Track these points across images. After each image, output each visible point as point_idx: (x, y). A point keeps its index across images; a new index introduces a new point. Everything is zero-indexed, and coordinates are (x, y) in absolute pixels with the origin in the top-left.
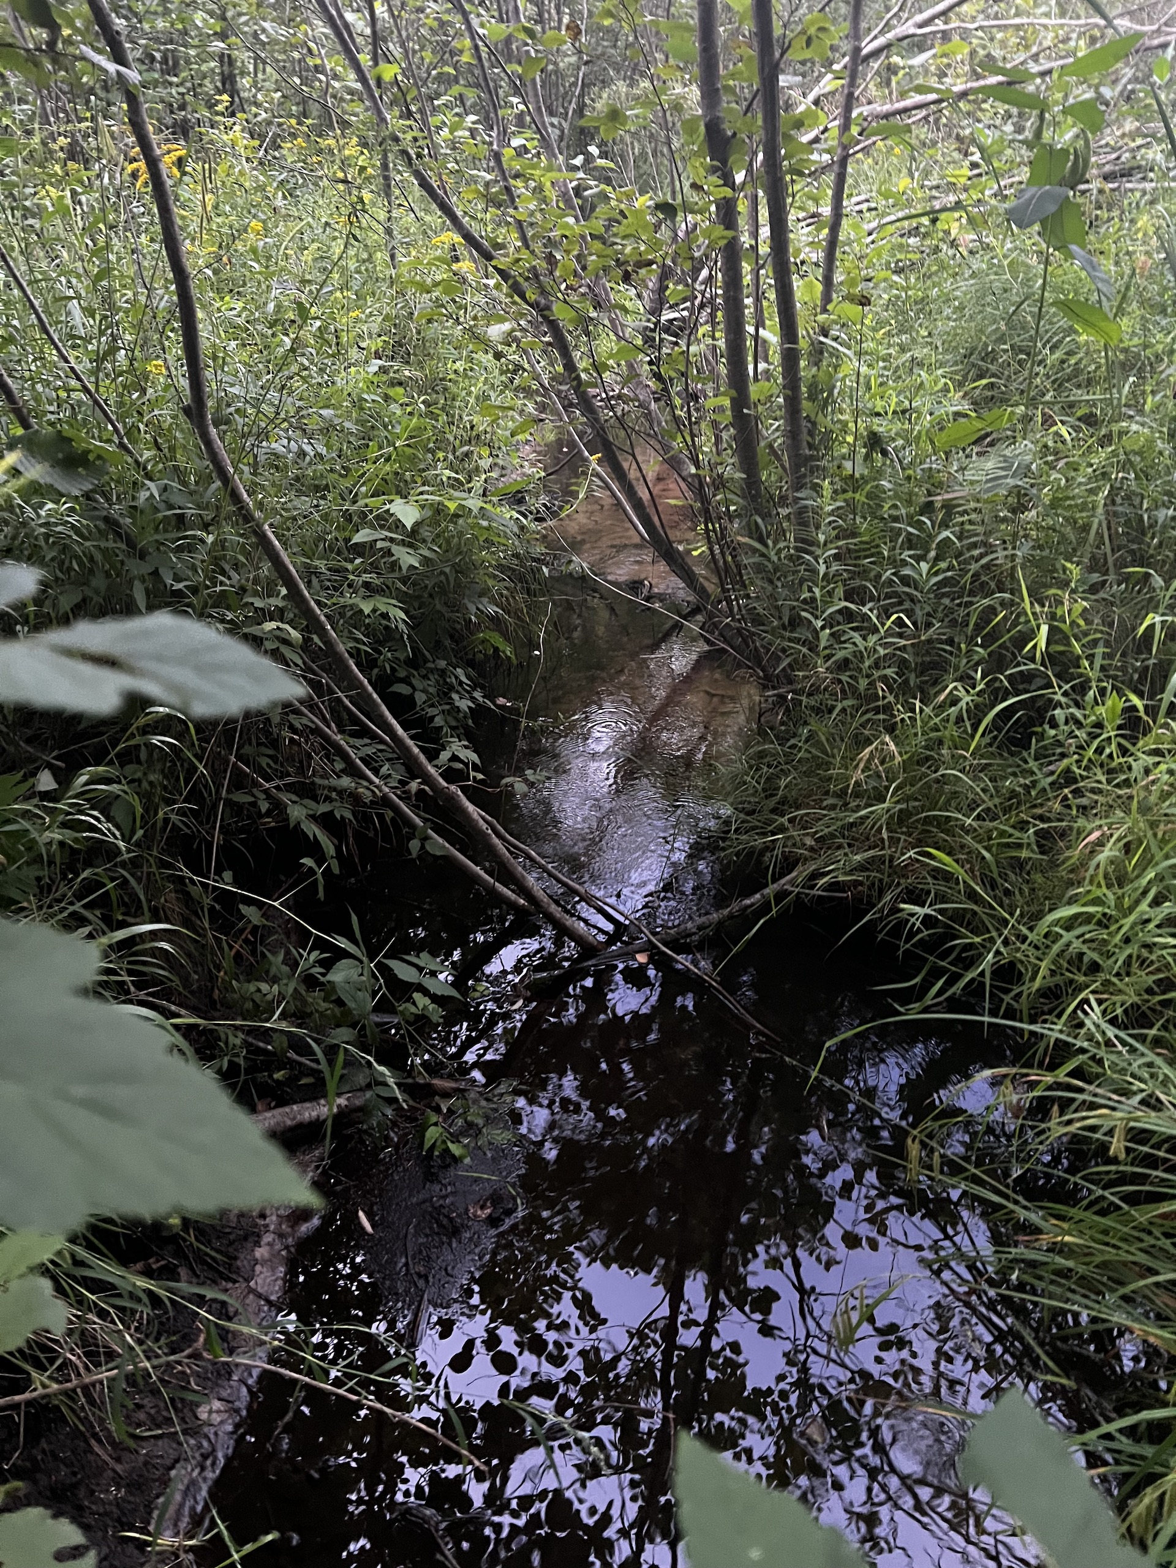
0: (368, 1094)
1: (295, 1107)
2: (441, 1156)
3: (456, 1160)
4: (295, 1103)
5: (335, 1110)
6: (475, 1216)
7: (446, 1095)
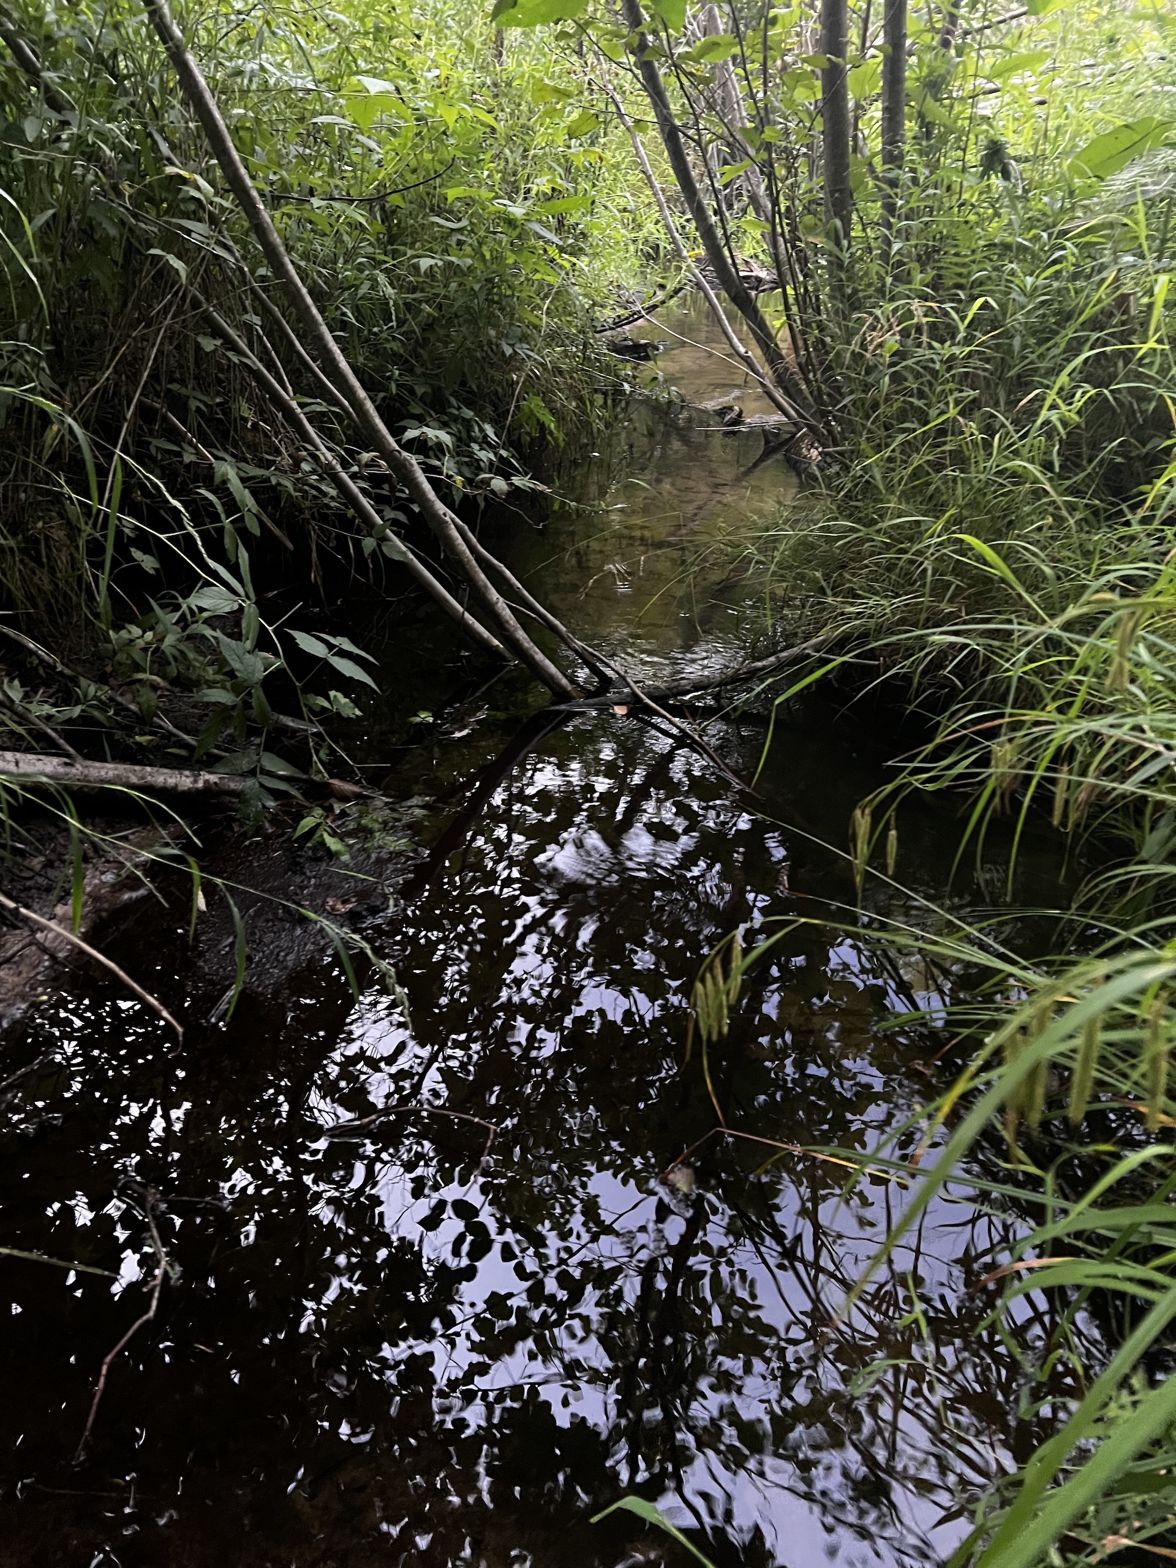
0: (250, 782)
1: (148, 769)
2: (314, 849)
3: (331, 855)
4: (150, 765)
5: (200, 785)
6: (333, 908)
7: (344, 798)
